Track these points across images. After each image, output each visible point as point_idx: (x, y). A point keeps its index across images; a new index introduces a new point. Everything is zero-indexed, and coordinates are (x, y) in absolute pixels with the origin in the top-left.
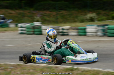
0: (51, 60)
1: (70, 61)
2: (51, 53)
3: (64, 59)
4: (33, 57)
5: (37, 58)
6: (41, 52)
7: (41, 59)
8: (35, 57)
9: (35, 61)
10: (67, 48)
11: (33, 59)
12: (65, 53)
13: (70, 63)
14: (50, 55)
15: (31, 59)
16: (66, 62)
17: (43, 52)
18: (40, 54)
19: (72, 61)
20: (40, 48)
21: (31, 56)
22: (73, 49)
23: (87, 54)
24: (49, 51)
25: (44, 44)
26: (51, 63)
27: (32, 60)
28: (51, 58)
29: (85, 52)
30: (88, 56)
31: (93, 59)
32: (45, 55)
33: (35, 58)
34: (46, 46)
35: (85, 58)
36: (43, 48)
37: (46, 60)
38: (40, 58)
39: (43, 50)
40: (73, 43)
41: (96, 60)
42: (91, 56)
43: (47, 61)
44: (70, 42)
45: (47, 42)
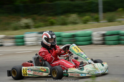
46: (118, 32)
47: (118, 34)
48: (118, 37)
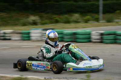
0: (49, 67)
1: (71, 68)
2: (50, 59)
3: (65, 66)
4: (29, 63)
5: (33, 65)
6: (38, 58)
7: (38, 66)
8: (31, 63)
9: (31, 68)
10: (68, 53)
11: (29, 65)
12: (66, 58)
13: (71, 71)
14: (49, 61)
15: (27, 65)
16: (66, 70)
17: (40, 58)
18: (37, 60)
19: (73, 68)
20: (38, 54)
21: (27, 62)
22: (76, 55)
23: (91, 61)
24: (48, 56)
25: (42, 48)
26: (49, 70)
27: (28, 67)
28: (49, 65)
29: (89, 58)
30: (92, 62)
31: (97, 66)
32: (43, 61)
33: (31, 65)
34: (44, 51)
35: (89, 65)
36: (41, 53)
37: (44, 66)
38: (37, 64)
39: (41, 56)
40: (75, 47)
41: (102, 67)
42: (95, 64)
43: (45, 69)
44: (72, 46)
45: (46, 47)
46: (115, 32)
47: (115, 34)
48: (115, 37)
